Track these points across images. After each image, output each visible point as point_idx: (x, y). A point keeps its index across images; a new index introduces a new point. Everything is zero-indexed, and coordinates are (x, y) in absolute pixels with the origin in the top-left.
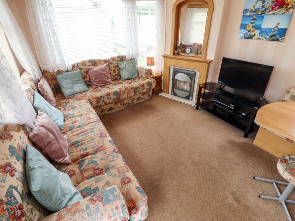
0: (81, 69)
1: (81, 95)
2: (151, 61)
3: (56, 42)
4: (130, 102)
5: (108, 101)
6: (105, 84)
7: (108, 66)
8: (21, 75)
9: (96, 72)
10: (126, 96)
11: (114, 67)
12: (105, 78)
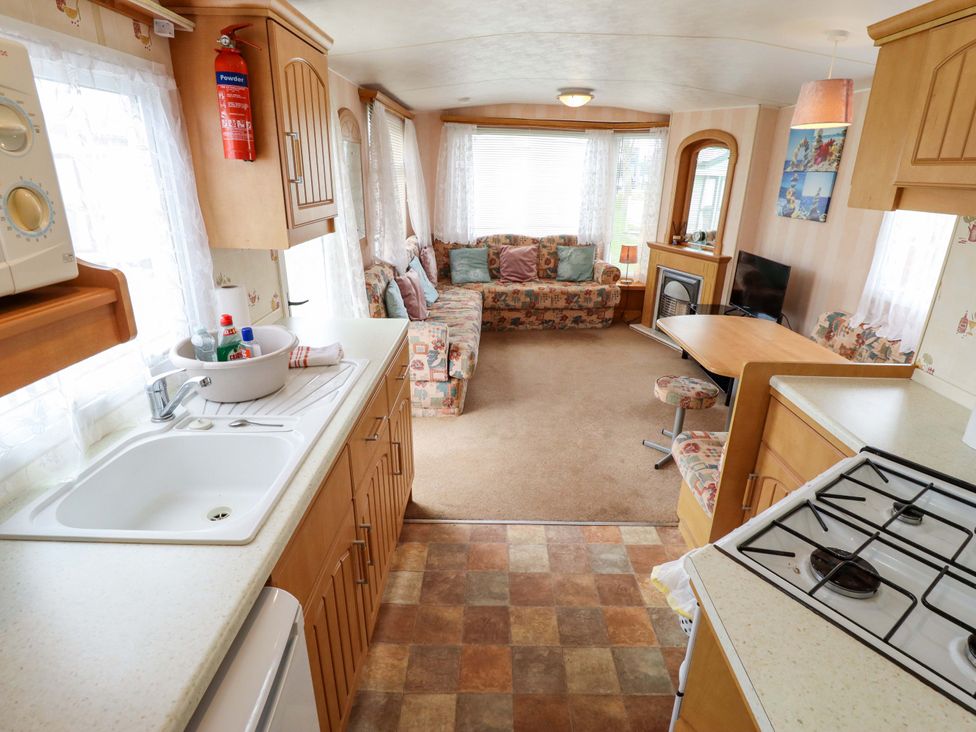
0: (489, 247)
1: (474, 285)
2: (628, 255)
3: (464, 200)
4: (557, 320)
5: (512, 303)
6: (523, 279)
7: (538, 250)
8: (408, 237)
9: (512, 255)
10: (548, 303)
11: (549, 254)
12: (524, 268)
